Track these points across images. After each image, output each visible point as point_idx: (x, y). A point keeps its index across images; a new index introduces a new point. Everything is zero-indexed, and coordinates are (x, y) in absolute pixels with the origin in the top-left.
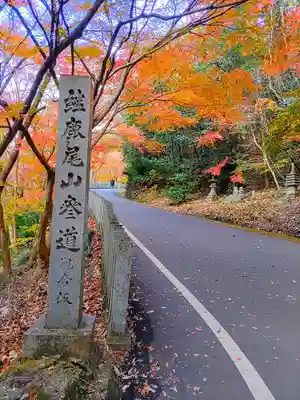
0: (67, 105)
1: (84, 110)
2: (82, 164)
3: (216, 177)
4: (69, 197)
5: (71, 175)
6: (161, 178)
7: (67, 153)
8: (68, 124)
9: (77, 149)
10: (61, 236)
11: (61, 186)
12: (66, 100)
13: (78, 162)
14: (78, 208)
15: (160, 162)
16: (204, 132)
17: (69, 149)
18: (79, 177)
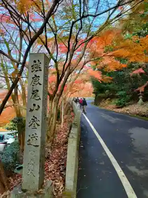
0: (33, 68)
1: (41, 70)
2: (40, 99)
3: (142, 92)
4: (34, 117)
5: (34, 105)
6: (111, 94)
7: (33, 94)
8: (33, 78)
9: (37, 91)
10: (30, 138)
11: (30, 111)
12: (32, 66)
13: (38, 98)
14: (38, 123)
15: (111, 86)
16: (133, 69)
17: (34, 91)
18: (38, 106)
